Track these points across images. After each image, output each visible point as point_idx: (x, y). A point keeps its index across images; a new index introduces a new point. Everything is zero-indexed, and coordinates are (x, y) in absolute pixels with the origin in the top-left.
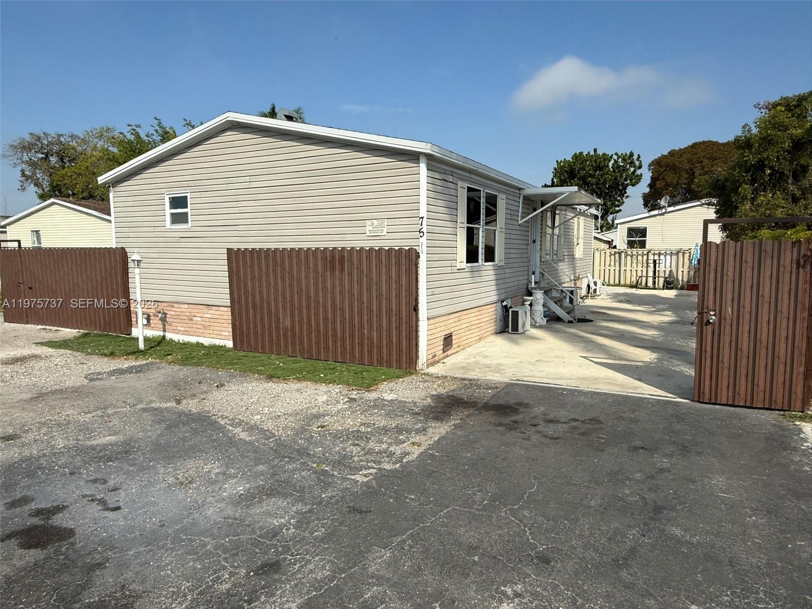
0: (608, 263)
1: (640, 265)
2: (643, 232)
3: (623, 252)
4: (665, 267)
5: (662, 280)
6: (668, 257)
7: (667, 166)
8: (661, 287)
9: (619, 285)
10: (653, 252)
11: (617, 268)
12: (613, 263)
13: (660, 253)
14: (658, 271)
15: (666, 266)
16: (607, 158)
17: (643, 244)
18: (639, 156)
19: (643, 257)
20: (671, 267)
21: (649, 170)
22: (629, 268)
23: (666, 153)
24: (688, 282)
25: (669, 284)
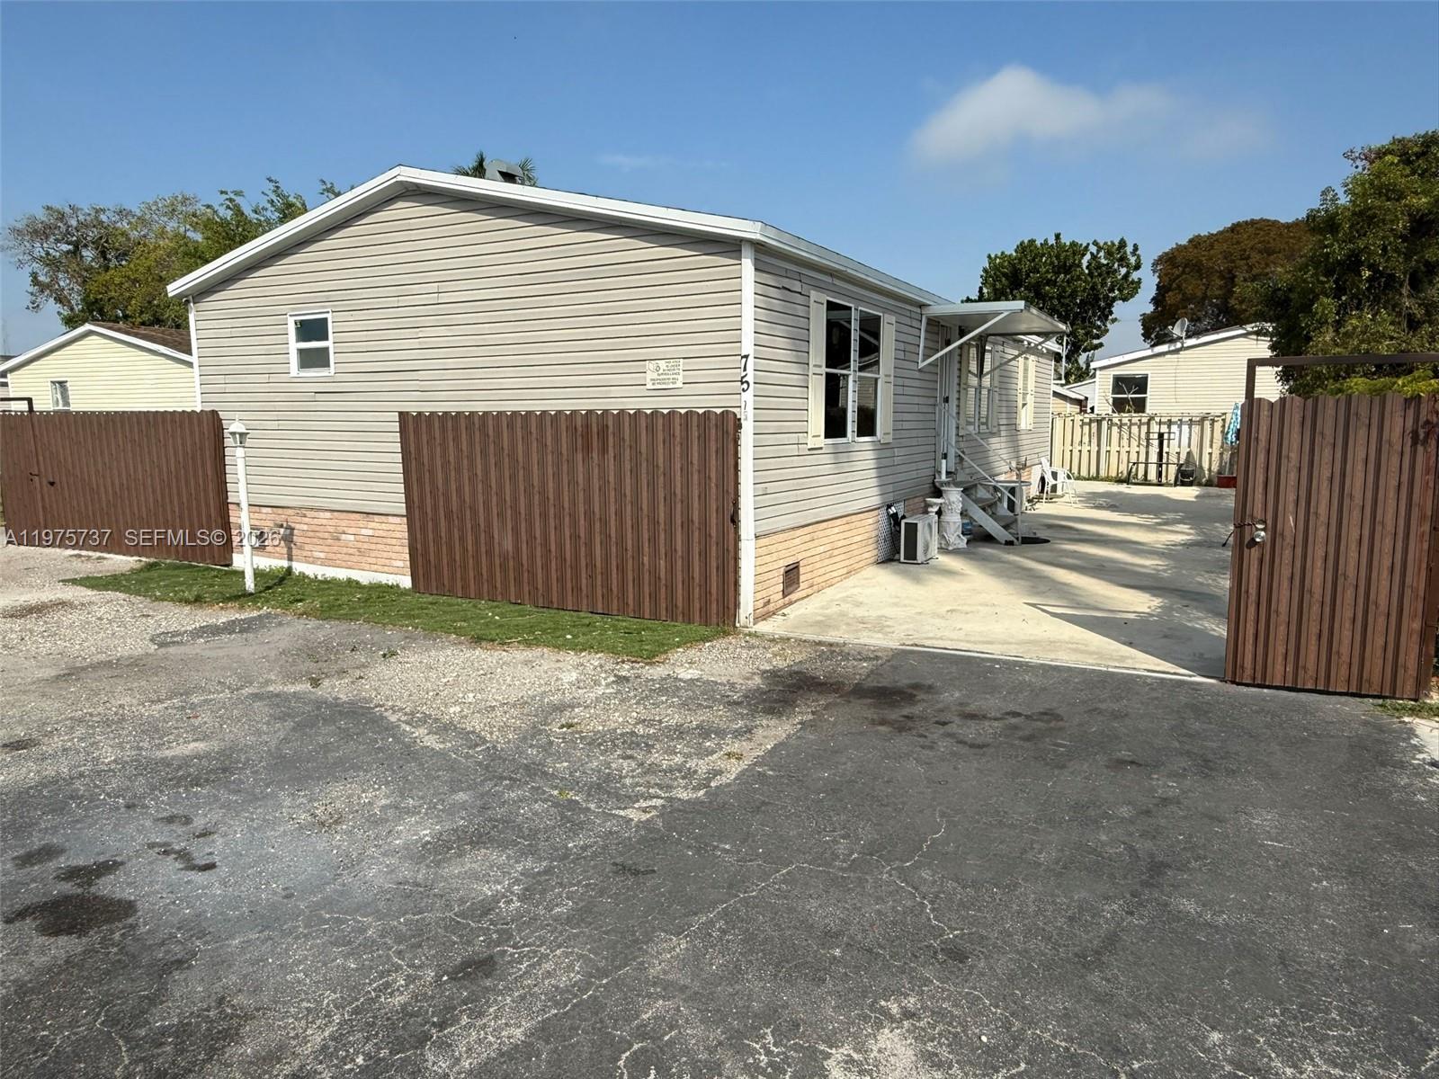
0: (1077, 439)
1: (1134, 443)
2: (1140, 384)
3: (1104, 419)
4: (1179, 447)
5: (1173, 470)
6: (1185, 428)
7: (1186, 266)
8: (1172, 482)
9: (1097, 478)
10: (1157, 419)
11: (1094, 448)
12: (1086, 439)
13: (1170, 421)
14: (1167, 453)
15: (1180, 444)
16: (1077, 250)
17: (1140, 406)
18: (1136, 248)
19: (1139, 427)
20: (1189, 446)
21: (1154, 272)
22: (1114, 447)
23: (1184, 242)
24: (1219, 472)
25: (1186, 476)
